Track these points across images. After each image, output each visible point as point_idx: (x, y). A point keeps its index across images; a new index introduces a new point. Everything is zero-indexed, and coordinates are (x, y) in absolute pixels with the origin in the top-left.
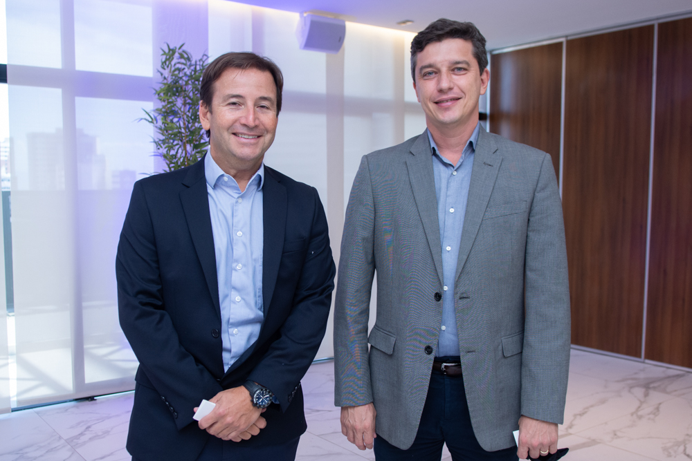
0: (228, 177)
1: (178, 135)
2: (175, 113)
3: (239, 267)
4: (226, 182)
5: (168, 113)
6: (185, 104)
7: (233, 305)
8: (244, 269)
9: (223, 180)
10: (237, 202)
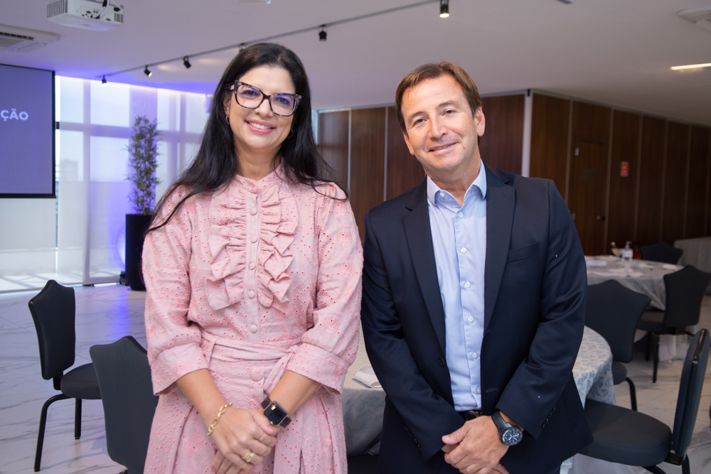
0: (444, 193)
1: (142, 157)
2: (140, 146)
3: (467, 285)
4: (443, 198)
5: (137, 147)
6: (145, 142)
7: (466, 327)
8: (473, 287)
9: (441, 197)
10: (457, 217)
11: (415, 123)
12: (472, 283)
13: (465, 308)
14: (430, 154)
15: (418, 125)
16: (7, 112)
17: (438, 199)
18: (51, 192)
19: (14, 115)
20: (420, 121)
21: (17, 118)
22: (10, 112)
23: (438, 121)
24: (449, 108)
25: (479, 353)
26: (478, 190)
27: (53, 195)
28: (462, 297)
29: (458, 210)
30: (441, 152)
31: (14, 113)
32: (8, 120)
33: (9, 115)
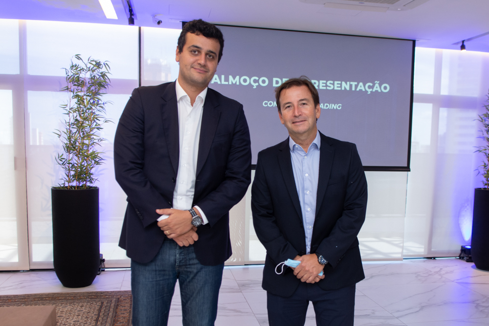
3: (308, 192)
4: (297, 148)
7: (307, 213)
8: (311, 193)
10: (304, 158)
11: (286, 108)
12: (310, 191)
13: (307, 204)
14: (293, 125)
15: (288, 109)
16: (371, 84)
17: (295, 148)
18: (406, 165)
19: (377, 88)
20: (289, 107)
21: (379, 91)
22: (374, 84)
23: (298, 108)
24: (304, 102)
25: (313, 226)
26: (316, 146)
27: (407, 169)
28: (305, 198)
29: (304, 154)
30: (298, 124)
31: (377, 85)
32: (371, 92)
33: (372, 87)
